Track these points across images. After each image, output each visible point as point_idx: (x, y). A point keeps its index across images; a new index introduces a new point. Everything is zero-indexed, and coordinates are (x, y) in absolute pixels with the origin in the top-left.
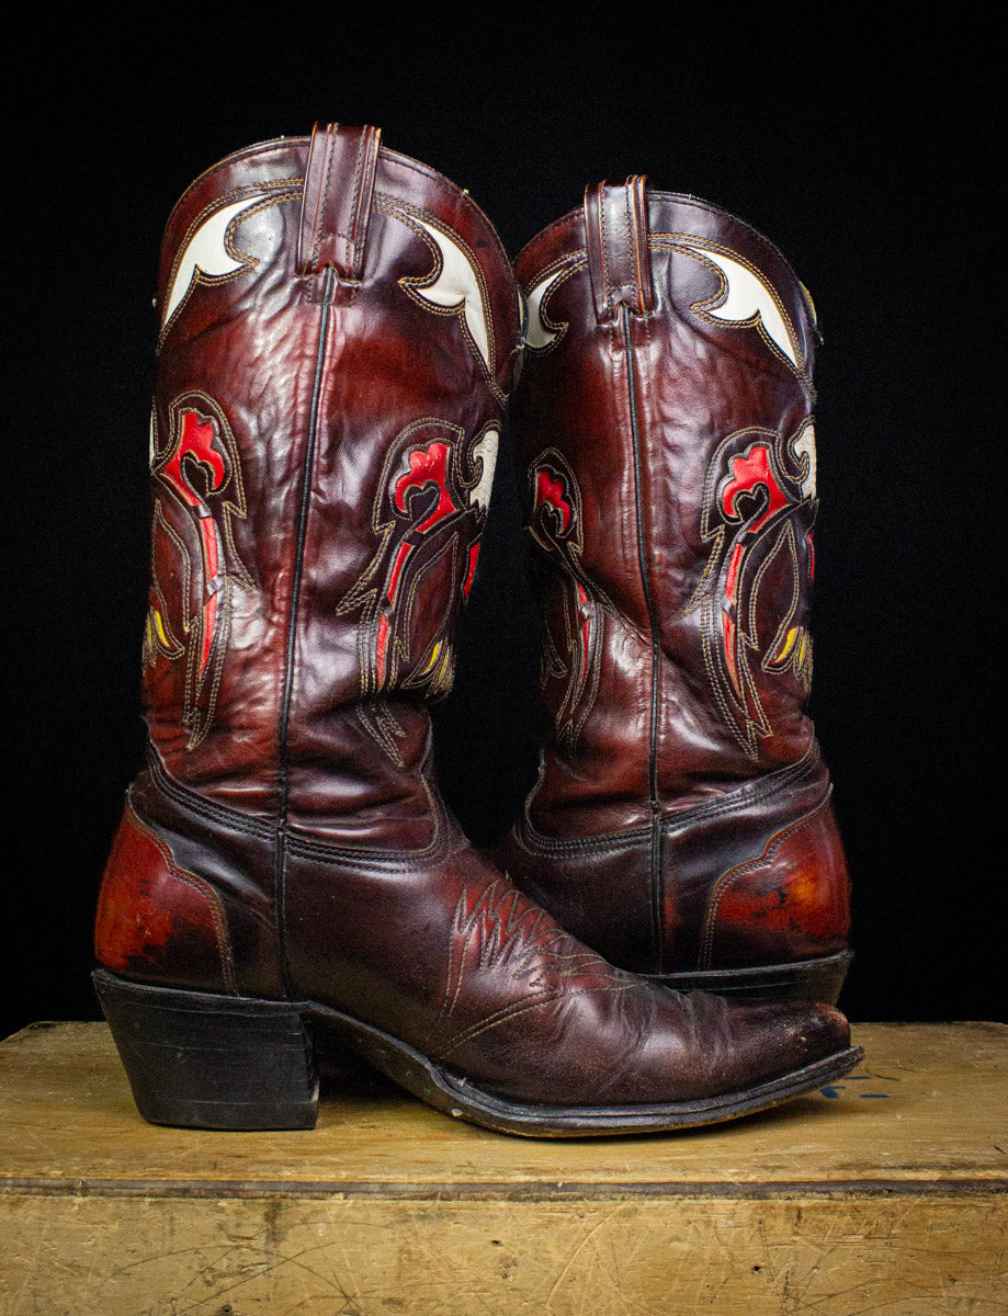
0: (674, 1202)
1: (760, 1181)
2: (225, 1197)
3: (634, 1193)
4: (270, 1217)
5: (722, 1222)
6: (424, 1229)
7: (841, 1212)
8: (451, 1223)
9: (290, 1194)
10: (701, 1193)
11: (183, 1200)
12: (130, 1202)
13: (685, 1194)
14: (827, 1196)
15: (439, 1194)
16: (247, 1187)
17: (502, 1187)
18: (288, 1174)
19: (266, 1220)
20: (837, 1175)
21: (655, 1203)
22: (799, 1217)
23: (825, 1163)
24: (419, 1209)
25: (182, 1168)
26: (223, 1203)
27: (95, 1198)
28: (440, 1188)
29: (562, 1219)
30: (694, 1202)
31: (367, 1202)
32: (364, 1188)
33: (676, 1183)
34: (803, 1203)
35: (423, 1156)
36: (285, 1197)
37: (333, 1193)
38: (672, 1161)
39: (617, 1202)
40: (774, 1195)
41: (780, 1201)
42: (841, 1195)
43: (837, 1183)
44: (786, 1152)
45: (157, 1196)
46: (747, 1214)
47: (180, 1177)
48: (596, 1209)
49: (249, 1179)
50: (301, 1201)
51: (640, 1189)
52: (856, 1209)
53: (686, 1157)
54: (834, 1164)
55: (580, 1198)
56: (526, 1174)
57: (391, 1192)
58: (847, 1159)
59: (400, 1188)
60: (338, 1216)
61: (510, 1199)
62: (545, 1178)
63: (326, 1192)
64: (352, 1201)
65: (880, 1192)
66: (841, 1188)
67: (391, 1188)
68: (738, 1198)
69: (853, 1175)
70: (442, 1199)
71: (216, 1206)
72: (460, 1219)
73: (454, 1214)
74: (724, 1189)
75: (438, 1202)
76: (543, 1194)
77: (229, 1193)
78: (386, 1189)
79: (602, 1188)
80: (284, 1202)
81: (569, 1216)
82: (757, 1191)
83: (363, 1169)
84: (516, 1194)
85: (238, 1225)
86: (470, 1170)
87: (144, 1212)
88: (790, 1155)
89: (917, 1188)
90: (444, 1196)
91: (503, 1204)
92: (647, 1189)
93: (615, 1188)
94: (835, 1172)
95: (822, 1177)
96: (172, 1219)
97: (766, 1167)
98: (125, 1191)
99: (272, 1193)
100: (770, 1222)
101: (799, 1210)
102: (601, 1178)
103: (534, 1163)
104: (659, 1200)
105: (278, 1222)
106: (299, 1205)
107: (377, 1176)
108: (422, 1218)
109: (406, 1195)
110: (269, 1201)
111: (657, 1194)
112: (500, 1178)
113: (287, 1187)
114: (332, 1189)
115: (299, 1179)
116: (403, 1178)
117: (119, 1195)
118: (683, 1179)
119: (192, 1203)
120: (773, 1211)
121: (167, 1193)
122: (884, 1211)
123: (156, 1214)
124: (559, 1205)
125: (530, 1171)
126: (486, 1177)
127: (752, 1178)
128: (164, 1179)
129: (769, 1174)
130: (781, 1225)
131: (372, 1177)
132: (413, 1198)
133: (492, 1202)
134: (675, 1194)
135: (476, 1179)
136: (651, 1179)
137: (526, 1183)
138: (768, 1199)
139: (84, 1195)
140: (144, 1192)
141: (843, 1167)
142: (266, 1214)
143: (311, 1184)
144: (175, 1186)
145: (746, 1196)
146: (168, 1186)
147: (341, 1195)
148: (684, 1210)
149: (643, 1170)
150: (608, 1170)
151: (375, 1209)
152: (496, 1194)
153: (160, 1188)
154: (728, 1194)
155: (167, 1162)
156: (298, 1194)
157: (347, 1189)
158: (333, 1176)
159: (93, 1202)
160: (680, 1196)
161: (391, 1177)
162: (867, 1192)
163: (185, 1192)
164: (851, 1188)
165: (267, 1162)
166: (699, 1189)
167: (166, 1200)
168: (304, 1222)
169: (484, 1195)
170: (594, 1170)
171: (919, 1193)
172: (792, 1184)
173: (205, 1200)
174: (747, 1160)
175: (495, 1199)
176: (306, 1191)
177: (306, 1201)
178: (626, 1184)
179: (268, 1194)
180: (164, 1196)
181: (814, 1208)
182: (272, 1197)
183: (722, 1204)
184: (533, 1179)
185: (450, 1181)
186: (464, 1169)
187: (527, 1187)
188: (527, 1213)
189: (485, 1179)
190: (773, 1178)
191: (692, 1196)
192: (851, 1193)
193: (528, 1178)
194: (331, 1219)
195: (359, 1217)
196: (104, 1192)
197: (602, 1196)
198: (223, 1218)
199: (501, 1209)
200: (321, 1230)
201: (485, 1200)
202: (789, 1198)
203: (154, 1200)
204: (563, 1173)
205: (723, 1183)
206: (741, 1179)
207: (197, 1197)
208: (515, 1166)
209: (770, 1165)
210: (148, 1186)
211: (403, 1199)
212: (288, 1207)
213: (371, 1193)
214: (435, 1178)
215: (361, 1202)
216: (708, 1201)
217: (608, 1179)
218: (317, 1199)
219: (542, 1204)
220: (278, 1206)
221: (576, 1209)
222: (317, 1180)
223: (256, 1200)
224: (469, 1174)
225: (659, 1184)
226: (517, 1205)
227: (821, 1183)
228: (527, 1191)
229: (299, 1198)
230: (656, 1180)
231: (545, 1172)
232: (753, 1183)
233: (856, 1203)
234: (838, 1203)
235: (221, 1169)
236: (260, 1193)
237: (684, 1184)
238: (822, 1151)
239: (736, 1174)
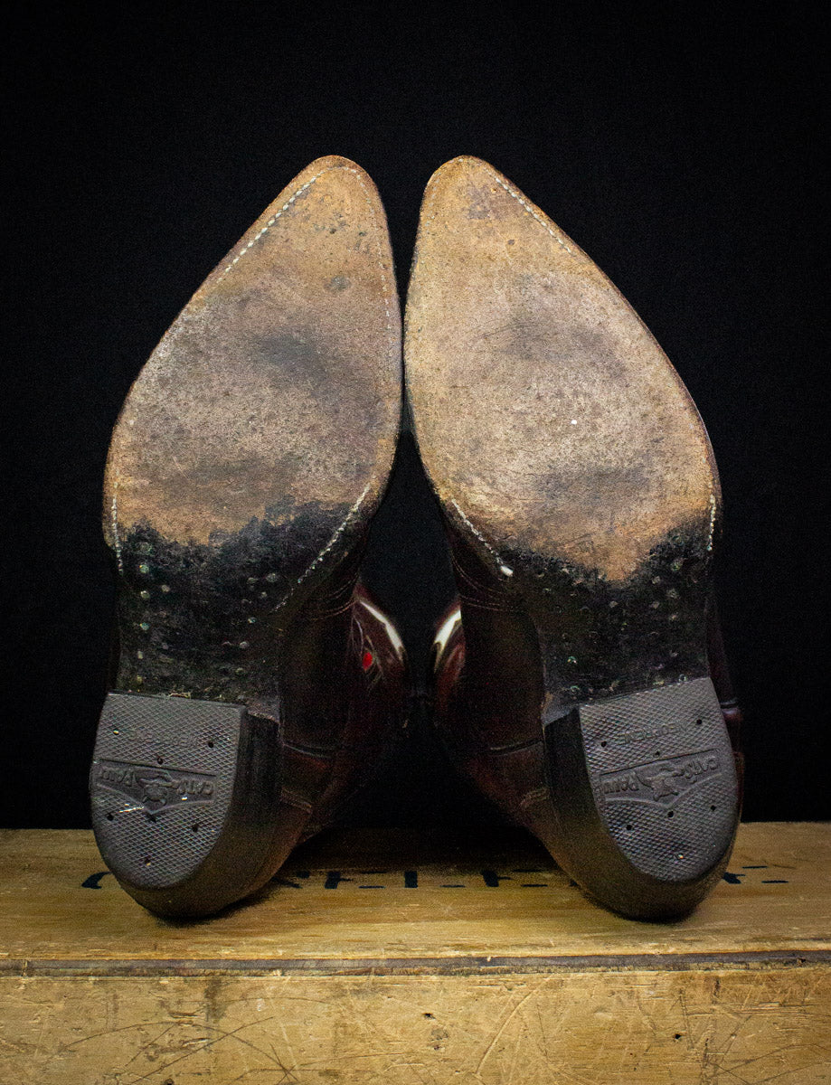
0: (597, 974)
1: (679, 953)
2: (167, 976)
3: (560, 966)
4: (210, 994)
5: (645, 992)
6: (359, 1003)
7: (757, 981)
8: (385, 997)
9: (229, 971)
10: (624, 965)
11: (126, 979)
12: (74, 981)
13: (609, 966)
14: (744, 966)
15: (373, 969)
16: (187, 965)
17: (433, 962)
18: (227, 953)
19: (206, 997)
20: (752, 947)
21: (580, 975)
22: (717, 987)
23: (741, 936)
24: (355, 984)
26: (165, 981)
27: (40, 978)
28: (374, 963)
29: (490, 991)
30: (617, 973)
31: (304, 978)
32: (300, 964)
33: (599, 956)
34: (721, 973)
35: (352, 937)
36: (223, 974)
37: (271, 970)
38: (593, 937)
39: (545, 974)
40: (694, 965)
41: (699, 972)
42: (757, 965)
43: (753, 954)
44: (702, 927)
45: (100, 976)
46: (668, 984)
47: (123, 957)
48: (524, 982)
49: (189, 958)
50: (240, 978)
51: (565, 962)
52: (771, 978)
54: (748, 937)
55: (508, 972)
56: (455, 950)
57: (327, 969)
58: (762, 931)
59: (336, 964)
60: (275, 992)
61: (441, 973)
62: (474, 953)
63: (262, 969)
64: (289, 977)
65: (794, 962)
66: (757, 958)
67: (327, 964)
68: (659, 969)
69: (768, 946)
70: (376, 974)
71: (159, 984)
72: (393, 993)
73: (387, 988)
74: (646, 961)
75: (372, 977)
76: (474, 968)
77: (171, 972)
78: (322, 965)
79: (529, 962)
80: (224, 979)
81: (498, 988)
82: (677, 963)
83: (299, 948)
84: (447, 968)
85: (179, 1002)
86: (402, 947)
87: (89, 990)
88: (706, 930)
90: (378, 971)
91: (434, 978)
92: (572, 962)
93: (542, 962)
94: (750, 944)
95: (738, 948)
96: (116, 997)
97: (685, 940)
98: (70, 971)
99: (212, 971)
100: (690, 991)
101: (717, 979)
102: (527, 952)
103: (464, 940)
104: (584, 972)
105: (218, 998)
106: (238, 982)
107: (311, 954)
108: (357, 992)
109: (341, 971)
110: (210, 978)
111: (583, 966)
112: (430, 954)
113: (228, 965)
114: (270, 966)
115: (238, 957)
116: (338, 954)
117: (65, 974)
118: (606, 952)
119: (135, 982)
120: (692, 981)
121: (112, 972)
122: (798, 980)
123: (99, 992)
124: (488, 978)
125: (459, 947)
126: (417, 953)
127: (671, 951)
128: (107, 959)
129: (689, 946)
130: (700, 995)
131: (308, 954)
132: (348, 974)
133: (424, 976)
134: (599, 966)
135: (408, 955)
136: (576, 953)
137: (456, 958)
138: (687, 970)
139: (30, 976)
140: (88, 971)
141: (758, 939)
142: (207, 991)
143: (250, 961)
144: (118, 965)
145: (667, 968)
146: (111, 965)
147: (279, 972)
148: (607, 982)
149: (567, 945)
150: (534, 946)
151: (312, 985)
152: (428, 969)
153: (103, 967)
154: (649, 965)
155: (110, 942)
156: (236, 972)
157: (284, 966)
158: (270, 954)
159: (38, 982)
160: (605, 968)
161: (326, 954)
162: (782, 962)
163: (128, 971)
164: (766, 959)
165: (205, 943)
166: (622, 961)
167: (110, 978)
168: (244, 998)
169: (416, 969)
170: (520, 946)
172: (711, 955)
173: (147, 979)
174: (665, 935)
175: (427, 973)
176: (245, 969)
177: (245, 978)
178: (552, 958)
179: (208, 971)
180: (107, 975)
181: (732, 978)
182: (213, 974)
183: (644, 975)
184: (463, 954)
185: (383, 957)
186: (395, 946)
187: (457, 961)
188: (459, 987)
189: (417, 955)
190: (691, 950)
191: (615, 968)
192: (767, 963)
193: (457, 953)
194: (269, 995)
195: (296, 992)
196: (51, 971)
197: (529, 969)
198: (164, 995)
199: (433, 983)
200: (260, 1005)
201: (417, 974)
202: (707, 969)
203: (98, 978)
204: (490, 948)
205: (645, 955)
206: (662, 951)
207: (138, 975)
208: (444, 943)
210: (92, 965)
211: (339, 974)
212: (227, 984)
213: (308, 969)
214: (369, 954)
215: (298, 978)
216: (630, 973)
217: (534, 953)
218: (255, 975)
219: (472, 977)
220: (218, 983)
221: (505, 982)
222: (255, 958)
223: (198, 978)
224: (402, 950)
225: (582, 957)
226: (448, 980)
227: (738, 954)
228: (458, 965)
229: (237, 975)
230: (580, 953)
231: (473, 948)
232: (674, 955)
233: (772, 972)
234: (755, 972)
235: (161, 949)
236: (202, 971)
237: (607, 956)
238: (734, 927)
239: (656, 947)
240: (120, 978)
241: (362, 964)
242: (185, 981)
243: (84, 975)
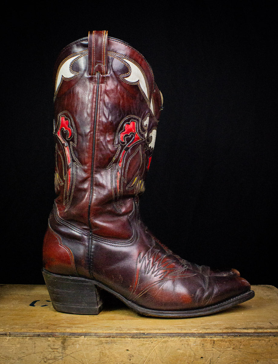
0: (178, 339)
1: (203, 332)
2: (50, 337)
3: (167, 336)
5: (192, 344)
6: (107, 346)
7: (226, 341)
8: (115, 344)
9: (69, 336)
10: (186, 336)
11: (38, 338)
12: (23, 339)
13: (182, 336)
14: (222, 337)
15: (111, 337)
16: (56, 334)
17: (129, 334)
18: (68, 330)
19: (62, 344)
20: (225, 331)
21: (173, 339)
22: (214, 343)
23: (222, 327)
24: (106, 340)
25: (38, 329)
26: (49, 339)
28: (112, 334)
29: (146, 343)
30: (184, 338)
31: (91, 338)
32: (90, 334)
33: (179, 333)
34: (215, 339)
35: (106, 325)
36: (67, 337)
37: (81, 336)
38: (178, 326)
39: (162, 338)
40: (206, 336)
41: (209, 338)
42: (226, 337)
43: (225, 333)
44: (210, 324)
46: (199, 342)
47: (38, 331)
48: (156, 341)
49: (57, 332)
50: (72, 338)
51: (169, 335)
52: (230, 341)
53: (182, 325)
54: (224, 327)
55: (152, 337)
56: (136, 330)
57: (98, 336)
58: (228, 326)
59: (100, 334)
60: (82, 343)
61: (131, 338)
62: (142, 332)
63: (78, 335)
64: (86, 338)
65: (237, 336)
66: (226, 335)
67: (98, 334)
68: (197, 338)
69: (230, 331)
70: (112, 338)
73: (116, 342)
74: (193, 335)
75: (111, 338)
76: (141, 336)
77: (51, 336)
78: (96, 335)
79: (158, 334)
80: (67, 338)
81: (148, 342)
82: (202, 336)
83: (90, 329)
84: (133, 336)
85: (54, 345)
86: (120, 329)
87: (27, 341)
88: (211, 325)
89: (248, 335)
90: (113, 337)
91: (130, 339)
92: (171, 335)
93: (162, 334)
95: (221, 331)
96: (35, 343)
97: (205, 328)
99: (63, 336)
100: (206, 344)
101: (214, 341)
102: (158, 331)
103: (139, 327)
105: (65, 344)
107: (94, 331)
108: (106, 343)
109: (102, 336)
110: (63, 338)
111: (174, 336)
112: (128, 332)
113: (68, 334)
114: (80, 335)
115: (72, 332)
116: (101, 331)
117: (20, 336)
119: (40, 339)
120: (206, 341)
121: (34, 336)
122: (238, 341)
123: (30, 342)
124: (146, 339)
125: (137, 329)
127: (200, 332)
128: (33, 332)
129: (206, 330)
130: (209, 345)
131: (93, 331)
132: (104, 337)
133: (126, 338)
135: (122, 332)
136: (172, 332)
138: (205, 338)
139: (10, 337)
140: (27, 335)
141: (226, 328)
142: (62, 342)
144: (36, 334)
145: (199, 337)
146: (34, 334)
147: (83, 336)
148: (181, 341)
149: (170, 329)
150: (160, 329)
151: (93, 340)
152: (128, 336)
153: (32, 334)
154: (194, 336)
155: (34, 327)
156: (71, 336)
157: (85, 335)
158: (81, 331)
159: (12, 338)
160: (180, 337)
161: (98, 331)
162: (233, 336)
163: (39, 335)
164: (229, 335)
165: (62, 327)
166: (186, 335)
167: (33, 338)
168: (73, 344)
169: (124, 336)
170: (156, 329)
171: (248, 336)
172: (212, 333)
173: (44, 338)
174: (199, 326)
175: (127, 338)
176: (73, 335)
177: (73, 338)
178: (165, 333)
179: (62, 336)
181: (218, 340)
182: (64, 337)
183: (192, 339)
184: (138, 332)
185: (115, 332)
187: (136, 334)
188: (136, 342)
189: (124, 332)
190: (206, 332)
191: (183, 337)
192: (229, 336)
194: (80, 343)
195: (88, 343)
196: (16, 335)
197: (158, 337)
198: (49, 343)
199: (129, 341)
200: (77, 346)
201: (124, 338)
202: (211, 338)
203: (30, 338)
204: (147, 330)
205: (192, 333)
206: (198, 332)
207: (42, 337)
210: (28, 334)
212: (68, 340)
213: (92, 336)
214: (110, 331)
215: (89, 338)
216: (188, 338)
217: (159, 332)
218: (77, 337)
219: (141, 339)
220: (65, 339)
221: (151, 341)
222: (76, 332)
223: (59, 338)
224: (120, 330)
225: (174, 333)
226: (133, 340)
227: (220, 333)
228: (137, 335)
229: (71, 337)
231: (141, 330)
233: (230, 339)
234: (225, 339)
235: (49, 329)
236: (60, 336)
237: (181, 333)
238: (221, 323)
239: (196, 330)
240: (36, 338)
241: (108, 334)
242: (56, 339)
243: (25, 337)
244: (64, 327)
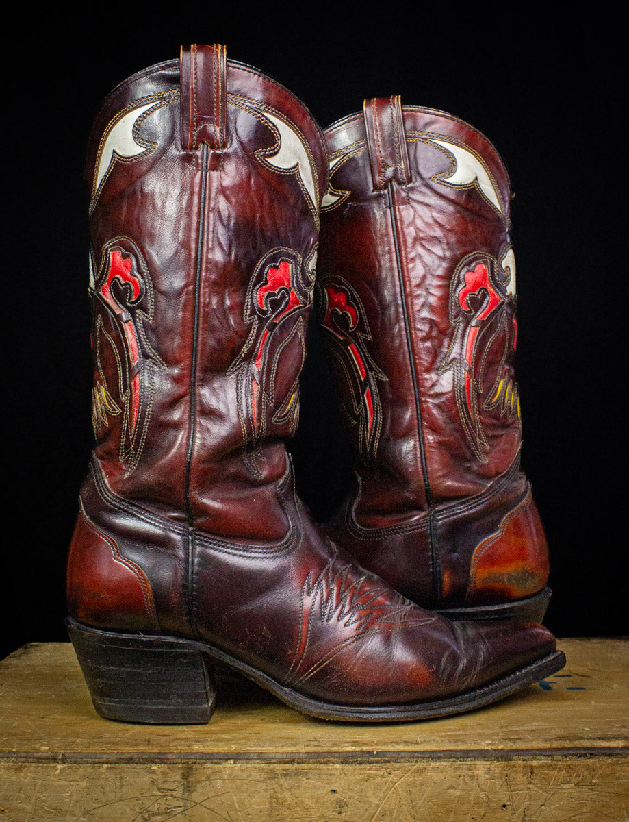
0: (449, 764)
1: (506, 748)
2: (156, 763)
3: (424, 758)
4: (185, 776)
5: (482, 776)
6: (286, 783)
7: (560, 768)
8: (304, 779)
9: (198, 761)
10: (468, 757)
11: (128, 766)
12: (94, 767)
13: (457, 758)
14: (550, 758)
15: (296, 760)
16: (170, 756)
17: (337, 755)
18: (196, 747)
19: (183, 778)
20: (556, 744)
21: (438, 764)
22: (532, 772)
23: (549, 736)
24: (283, 770)
25: (127, 744)
26: (154, 767)
27: (70, 765)
28: (296, 755)
29: (376, 775)
30: (463, 763)
31: (249, 766)
32: (246, 756)
33: (451, 751)
34: (535, 763)
35: (283, 734)
36: (195, 763)
37: (227, 760)
38: (447, 736)
39: (413, 764)
40: (514, 758)
41: (520, 762)
42: (559, 757)
43: (557, 749)
44: (521, 728)
45: (111, 763)
46: (498, 770)
47: (126, 750)
48: (399, 769)
49: (171, 751)
50: (205, 766)
51: (428, 755)
52: (569, 766)
53: (458, 733)
54: (554, 736)
55: (389, 762)
56: (353, 746)
57: (265, 759)
58: (562, 733)
59: (271, 756)
60: (230, 775)
61: (342, 763)
62: (365, 749)
63: (220, 759)
64: (239, 765)
65: (585, 755)
66: (559, 753)
67: (264, 756)
68: (492, 760)
69: (567, 744)
70: (298, 763)
71: (150, 769)
72: (310, 776)
73: (305, 773)
74: (483, 755)
75: (296, 765)
76: (364, 759)
77: (159, 761)
78: (261, 757)
79: (403, 755)
80: (195, 766)
81: (381, 773)
82: (504, 756)
83: (246, 744)
84: (346, 759)
85: (164, 782)
86: (316, 743)
87: (103, 773)
88: (524, 730)
89: (609, 752)
90: (299, 761)
91: (338, 766)
92: (432, 755)
93: (412, 755)
94: (556, 742)
95: (546, 745)
96: (121, 778)
97: (510, 740)
98: (90, 760)
99: (187, 760)
100: (513, 775)
101: (532, 767)
102: (401, 748)
103: (358, 738)
104: (440, 762)
105: (191, 779)
106: (204, 768)
107: (255, 748)
108: (285, 775)
109: (274, 761)
110: (185, 765)
111: (439, 758)
112: (335, 749)
113: (197, 756)
114: (225, 757)
115: (204, 751)
116: (272, 749)
117: (87, 762)
118: (456, 748)
119: (134, 768)
120: (515, 769)
121: (119, 761)
122: (588, 768)
123: (110, 775)
124: (375, 766)
125: (355, 743)
127: (500, 747)
128: (116, 752)
129: (512, 744)
130: (520, 778)
131: (252, 749)
132: (279, 763)
133: (330, 765)
134: (451, 758)
135: (320, 749)
136: (435, 748)
137: (353, 752)
138: (511, 760)
139: (64, 763)
140: (102, 760)
141: (559, 738)
142: (183, 775)
143: (212, 754)
144: (123, 757)
145: (497, 759)
146: (119, 756)
147: (232, 762)
148: (456, 768)
149: (429, 742)
150: (406, 743)
151: (254, 770)
152: (333, 760)
153: (113, 757)
154: (485, 757)
155: (117, 740)
156: (203, 761)
157: (236, 757)
158: (226, 749)
159: (69, 768)
160: (454, 760)
161: (264, 749)
162: (576, 755)
163: (129, 760)
164: (565, 753)
165: (182, 739)
166: (466, 754)
167: (117, 765)
168: (208, 779)
169: (325, 760)
170: (397, 743)
171: (610, 755)
172: (527, 750)
173: (143, 765)
174: (497, 734)
175: (333, 763)
176: (209, 759)
177: (209, 766)
178: (419, 752)
179: (184, 761)
180: (116, 763)
181: (542, 766)
182: (187, 763)
183: (481, 764)
184: (357, 749)
185: (303, 751)
186: (312, 743)
187: (354, 754)
188: (355, 772)
189: (326, 749)
190: (514, 747)
191: (461, 759)
192: (566, 756)
193: (354, 748)
194: (226, 777)
195: (244, 775)
196: (78, 760)
197: (403, 760)
198: (154, 777)
199: (337, 769)
200: (219, 784)
201: (326, 763)
202: (526, 760)
203: (109, 766)
204: (377, 744)
205: (482, 750)
206: (494, 748)
207: (137, 763)
208: (344, 740)
209: (512, 737)
210: (105, 756)
211: (273, 763)
212: (197, 770)
213: (251, 759)
214: (293, 749)
215: (245, 765)
216: (472, 762)
217: (407, 748)
218: (216, 763)
219: (364, 766)
220: (190, 769)
221: (386, 769)
222: (216, 751)
223: (176, 766)
224: (315, 746)
225: (440, 751)
226: (347, 767)
227: (546, 750)
228: (354, 757)
229: (204, 763)
230: (438, 749)
231: (364, 744)
232: (502, 750)
233: (570, 763)
234: (558, 762)
235: (153, 745)
236: (180, 761)
237: (456, 751)
238: (545, 727)
239: (490, 744)
240: (124, 765)
241: (288, 756)
242: (168, 767)
243: (100, 763)
244: (187, 739)
